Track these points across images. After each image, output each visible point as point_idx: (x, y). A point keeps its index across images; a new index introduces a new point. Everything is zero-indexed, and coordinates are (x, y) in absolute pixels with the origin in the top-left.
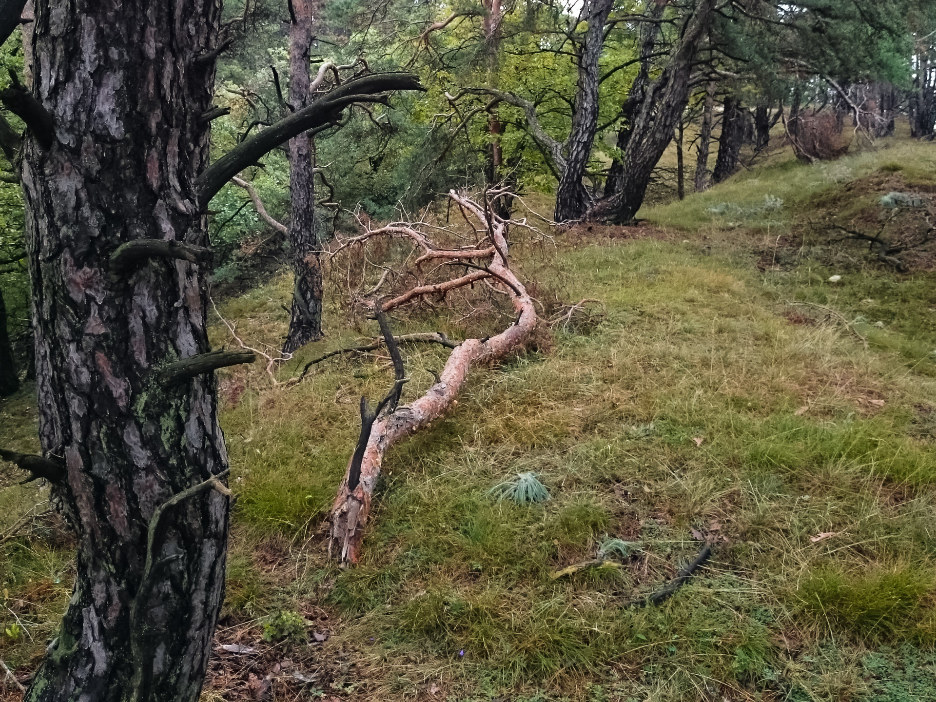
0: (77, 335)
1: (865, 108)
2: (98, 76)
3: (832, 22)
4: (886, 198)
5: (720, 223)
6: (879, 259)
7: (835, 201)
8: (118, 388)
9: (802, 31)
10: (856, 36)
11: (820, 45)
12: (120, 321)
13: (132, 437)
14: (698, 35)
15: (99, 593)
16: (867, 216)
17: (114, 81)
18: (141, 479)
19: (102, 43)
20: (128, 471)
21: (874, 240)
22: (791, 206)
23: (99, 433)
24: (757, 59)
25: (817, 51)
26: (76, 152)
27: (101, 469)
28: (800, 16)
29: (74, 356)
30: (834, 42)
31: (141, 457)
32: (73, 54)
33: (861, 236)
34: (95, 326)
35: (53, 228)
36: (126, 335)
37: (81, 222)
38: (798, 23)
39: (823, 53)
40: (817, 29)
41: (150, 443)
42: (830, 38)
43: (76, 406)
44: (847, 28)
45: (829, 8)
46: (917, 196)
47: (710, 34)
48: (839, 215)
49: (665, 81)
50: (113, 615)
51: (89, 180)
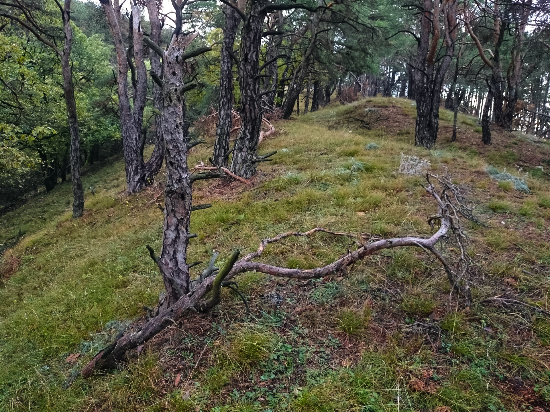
0: (249, 89)
1: (364, 84)
2: (253, 53)
3: (352, 51)
4: (367, 110)
5: (317, 120)
6: (363, 126)
7: (352, 112)
8: (254, 96)
9: (342, 54)
10: (360, 56)
11: (348, 59)
12: (254, 87)
13: (255, 103)
14: (310, 55)
15: (248, 127)
16: (360, 115)
17: (255, 53)
18: (256, 110)
19: (254, 48)
20: (255, 108)
21: (362, 121)
22: (338, 114)
23: (251, 102)
24: (328, 64)
25: (347, 61)
26: (250, 63)
27: (251, 108)
28: (342, 49)
29: (249, 91)
30: (353, 58)
31: (256, 106)
32: (250, 49)
33: (358, 120)
34: (251, 88)
35: (247, 73)
36: (255, 89)
37: (251, 73)
38: (341, 51)
39: (349, 62)
40: (348, 54)
41: (257, 104)
42: (351, 57)
43: (249, 99)
44: (357, 54)
45: (352, 47)
46: (376, 109)
47: (313, 55)
48: (352, 115)
49: (300, 69)
50: (250, 130)
51: (252, 67)
